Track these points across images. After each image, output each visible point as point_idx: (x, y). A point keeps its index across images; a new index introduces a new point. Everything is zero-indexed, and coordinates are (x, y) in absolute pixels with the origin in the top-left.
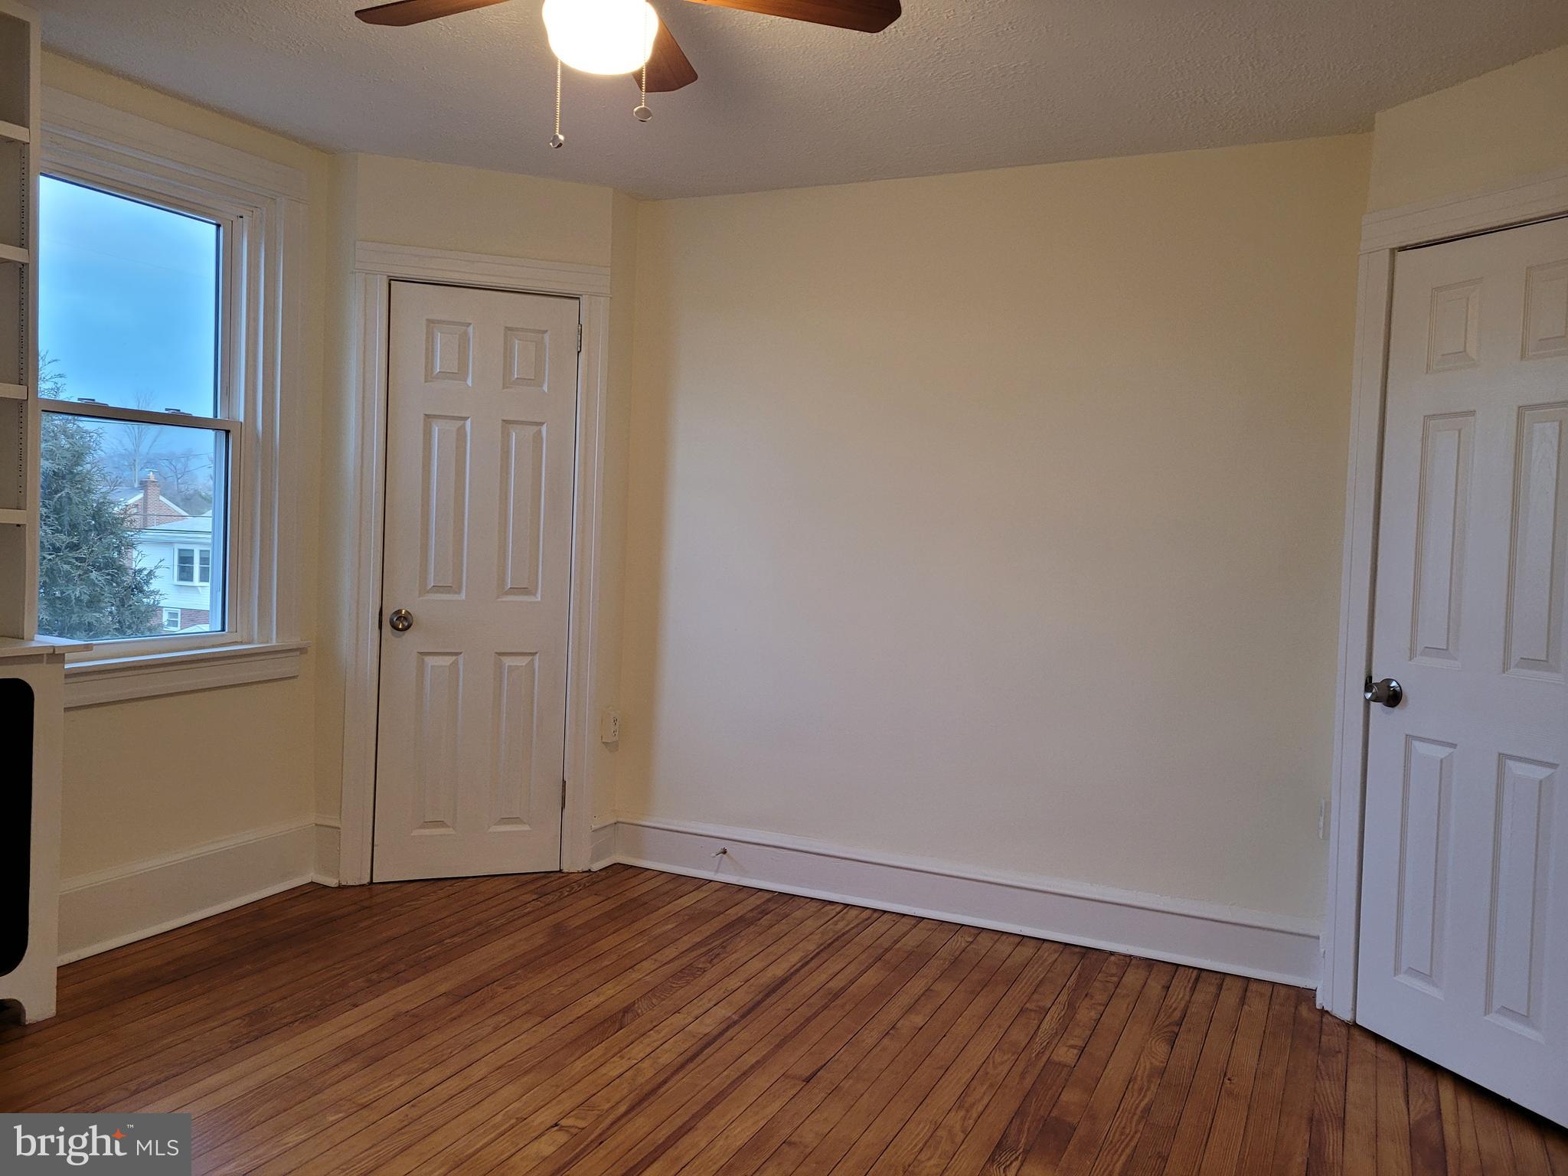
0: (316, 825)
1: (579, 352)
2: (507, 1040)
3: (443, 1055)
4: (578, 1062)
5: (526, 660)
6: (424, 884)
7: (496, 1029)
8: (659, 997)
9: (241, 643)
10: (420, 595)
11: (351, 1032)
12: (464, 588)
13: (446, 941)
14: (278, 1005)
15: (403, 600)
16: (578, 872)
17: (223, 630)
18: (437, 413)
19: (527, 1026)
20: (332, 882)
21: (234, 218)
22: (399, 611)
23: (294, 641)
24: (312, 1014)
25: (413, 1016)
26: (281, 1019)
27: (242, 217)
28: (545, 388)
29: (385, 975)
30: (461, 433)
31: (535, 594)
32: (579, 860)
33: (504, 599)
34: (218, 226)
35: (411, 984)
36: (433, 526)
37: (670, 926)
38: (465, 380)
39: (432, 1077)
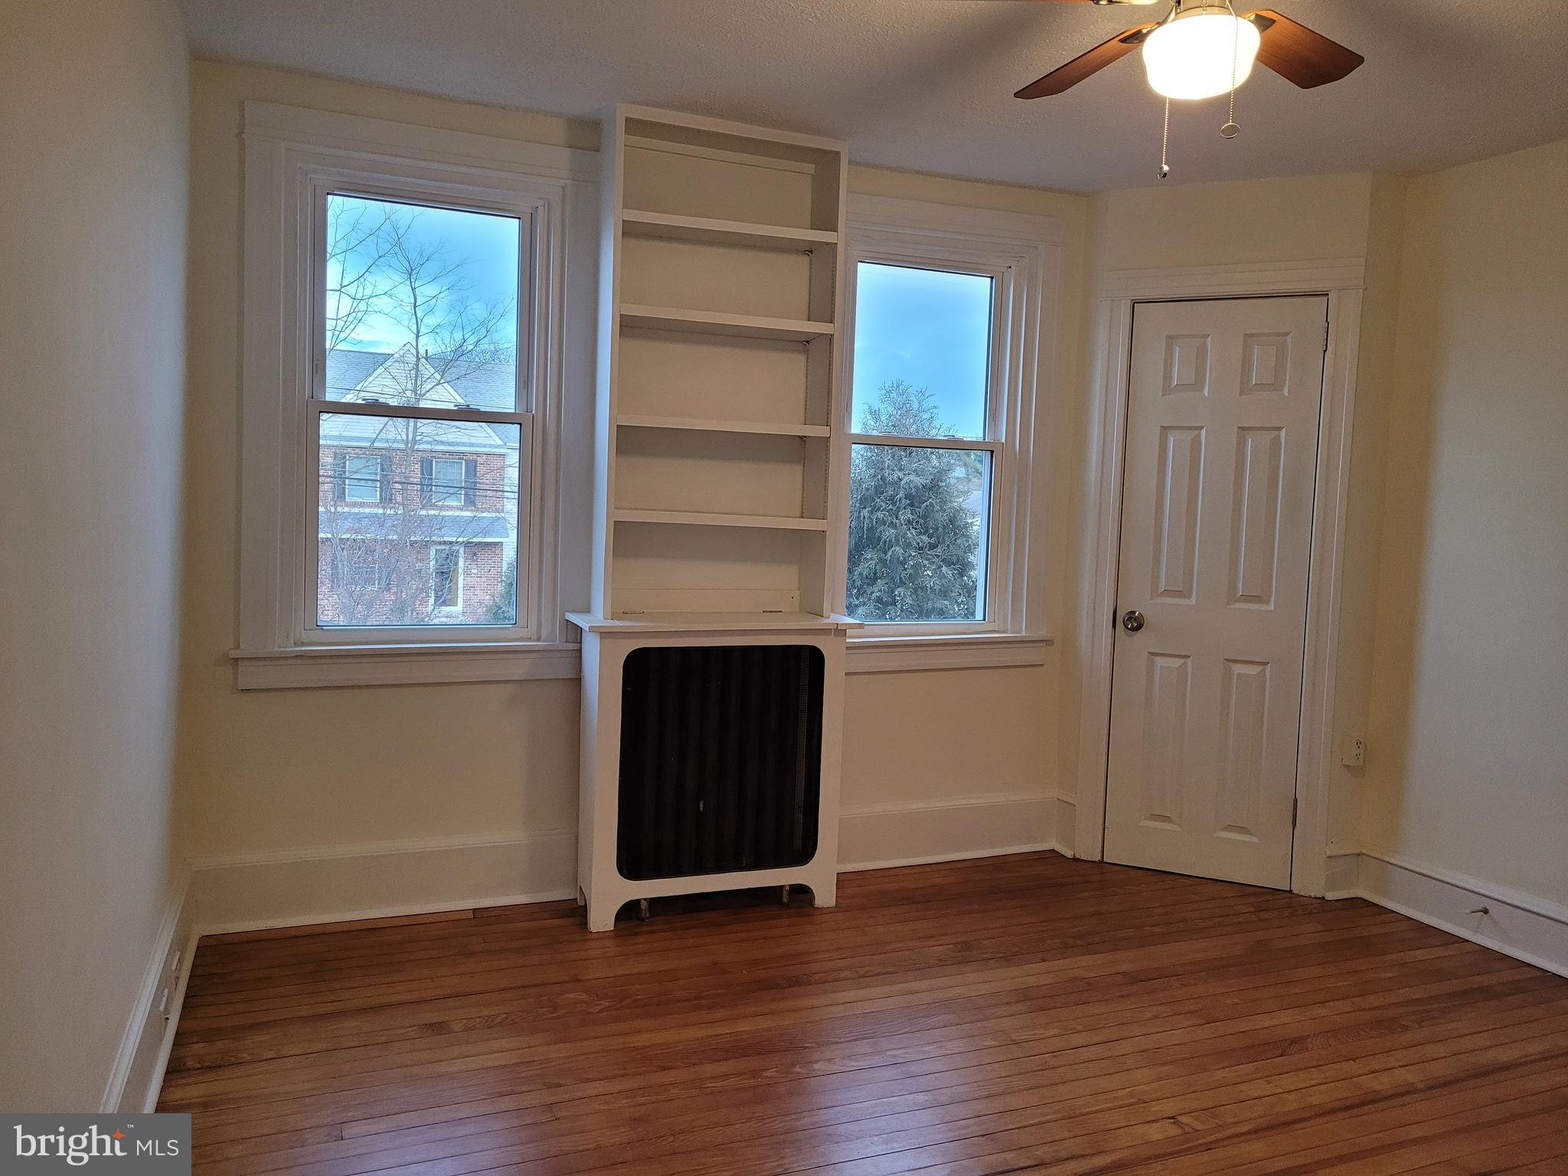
0: (1058, 799)
1: (1325, 351)
2: (1160, 1029)
3: (1098, 1024)
4: (1219, 1072)
5: (1258, 669)
6: (1150, 873)
7: (1156, 1017)
8: (1339, 1039)
9: (998, 632)
10: (1152, 598)
11: (1032, 981)
12: (1194, 594)
13: (1145, 928)
14: (984, 942)
15: (1137, 602)
16: (1310, 897)
17: (984, 620)
18: (1172, 424)
19: (1186, 1024)
20: (1069, 854)
21: (1005, 270)
22: (1133, 612)
23: (1042, 633)
24: (1006, 958)
25: (1089, 984)
26: (982, 953)
27: (1010, 267)
28: (1286, 392)
29: (1079, 942)
30: (1196, 441)
31: (1268, 602)
32: (1311, 883)
33: (1233, 607)
34: (992, 278)
35: (1096, 957)
36: (1166, 533)
37: (1389, 975)
38: (1202, 390)
39: (1079, 1039)
